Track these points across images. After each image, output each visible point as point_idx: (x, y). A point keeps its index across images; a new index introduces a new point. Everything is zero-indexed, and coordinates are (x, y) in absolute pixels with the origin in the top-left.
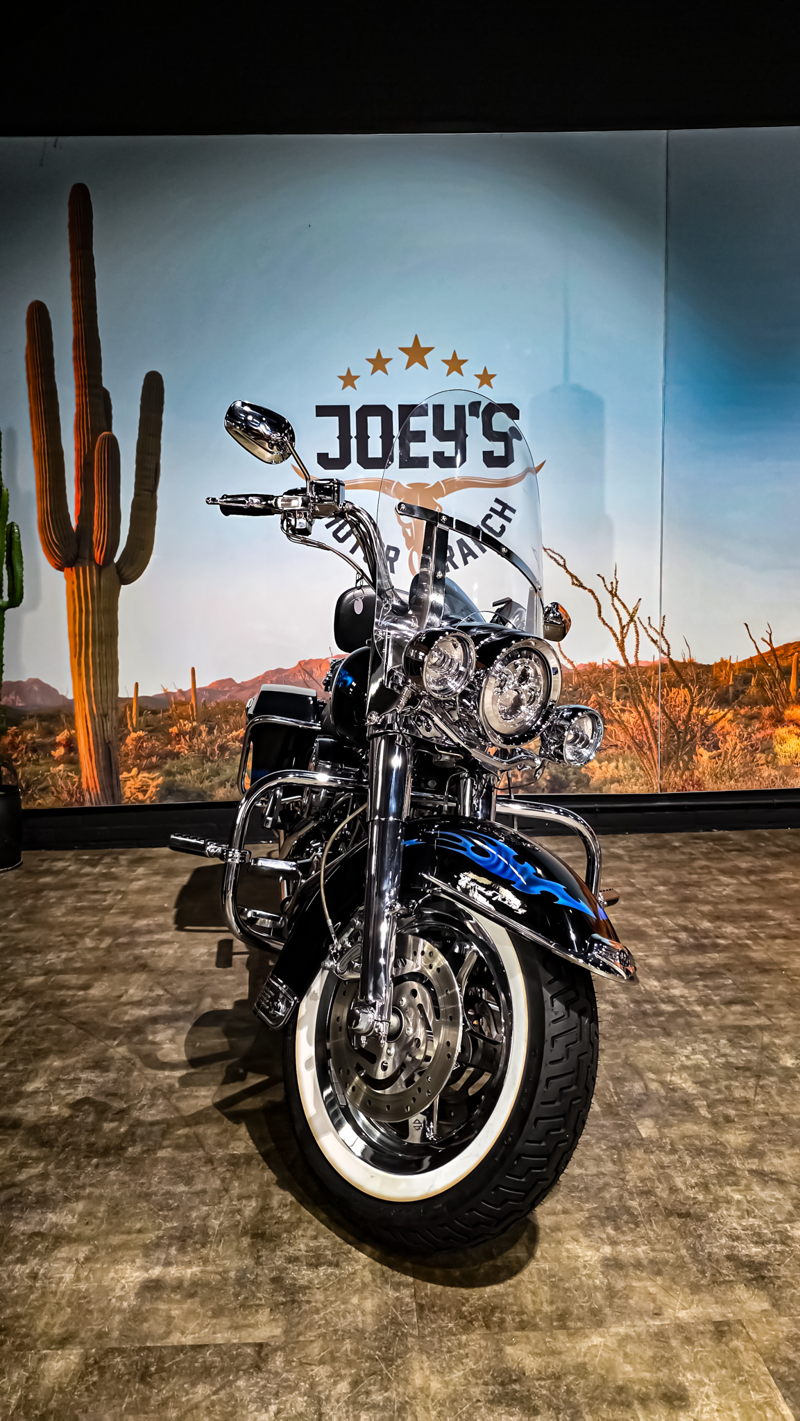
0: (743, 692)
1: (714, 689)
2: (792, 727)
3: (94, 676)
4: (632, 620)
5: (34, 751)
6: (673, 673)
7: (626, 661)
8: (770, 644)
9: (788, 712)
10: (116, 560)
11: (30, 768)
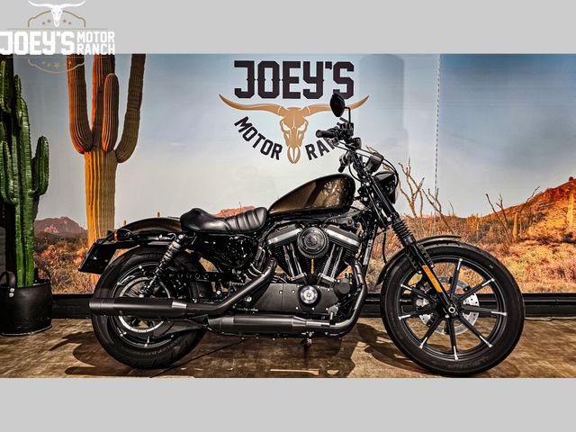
0: (485, 235)
1: (467, 233)
2: (514, 257)
3: (100, 217)
4: (418, 190)
5: (64, 260)
6: (442, 222)
7: (415, 215)
8: (501, 206)
9: (511, 248)
10: (115, 148)
11: (61, 270)
